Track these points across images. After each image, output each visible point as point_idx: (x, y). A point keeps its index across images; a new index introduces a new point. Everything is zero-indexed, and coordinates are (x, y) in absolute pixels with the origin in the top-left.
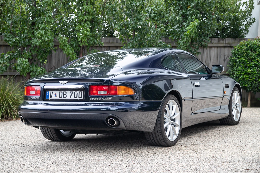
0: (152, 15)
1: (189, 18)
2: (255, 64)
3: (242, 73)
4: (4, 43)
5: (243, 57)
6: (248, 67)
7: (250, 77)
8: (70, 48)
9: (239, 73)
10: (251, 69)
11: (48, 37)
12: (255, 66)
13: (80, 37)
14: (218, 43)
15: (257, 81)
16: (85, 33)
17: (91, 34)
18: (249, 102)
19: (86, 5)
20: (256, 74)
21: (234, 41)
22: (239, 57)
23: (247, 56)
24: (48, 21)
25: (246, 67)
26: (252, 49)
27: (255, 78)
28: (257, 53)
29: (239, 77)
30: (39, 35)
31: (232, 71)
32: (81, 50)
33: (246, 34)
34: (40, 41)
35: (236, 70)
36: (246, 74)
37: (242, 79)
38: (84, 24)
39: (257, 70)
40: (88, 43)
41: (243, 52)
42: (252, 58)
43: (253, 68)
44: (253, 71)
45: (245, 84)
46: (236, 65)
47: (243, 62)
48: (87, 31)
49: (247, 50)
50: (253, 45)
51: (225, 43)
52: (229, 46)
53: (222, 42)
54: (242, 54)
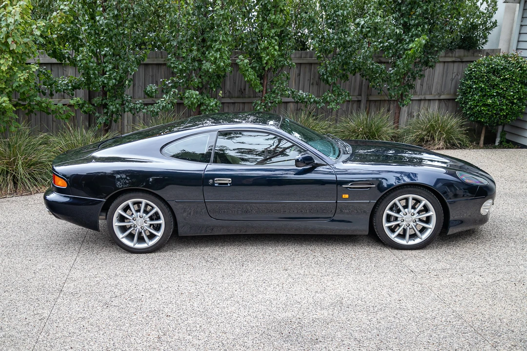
0: (364, 30)
1: (413, 30)
2: (497, 92)
3: (478, 104)
4: (165, 61)
5: (482, 82)
6: (488, 96)
7: (489, 109)
8: (252, 73)
9: (474, 103)
10: (491, 98)
11: (224, 62)
12: (496, 95)
13: (266, 59)
14: (445, 57)
15: (498, 114)
16: (273, 53)
17: (279, 53)
18: (482, 138)
19: (274, 14)
20: (497, 105)
21: (466, 53)
22: (475, 81)
23: (488, 82)
24: (224, 40)
25: (485, 95)
26: (494, 72)
27: (496, 110)
28: (502, 78)
29: (473, 108)
30: (212, 59)
31: (464, 99)
32: (266, 74)
33: (483, 44)
34: (214, 66)
35: (471, 99)
36: (484, 105)
37: (478, 111)
38: (271, 40)
39: (499, 101)
40: (275, 64)
41: (483, 75)
42: (495, 84)
43: (494, 98)
44: (494, 102)
45: (481, 118)
46: (470, 92)
47: (481, 89)
48: (275, 50)
49: (488, 72)
50: (497, 65)
51: (455, 57)
52: (460, 60)
53: (451, 55)
54: (481, 77)
